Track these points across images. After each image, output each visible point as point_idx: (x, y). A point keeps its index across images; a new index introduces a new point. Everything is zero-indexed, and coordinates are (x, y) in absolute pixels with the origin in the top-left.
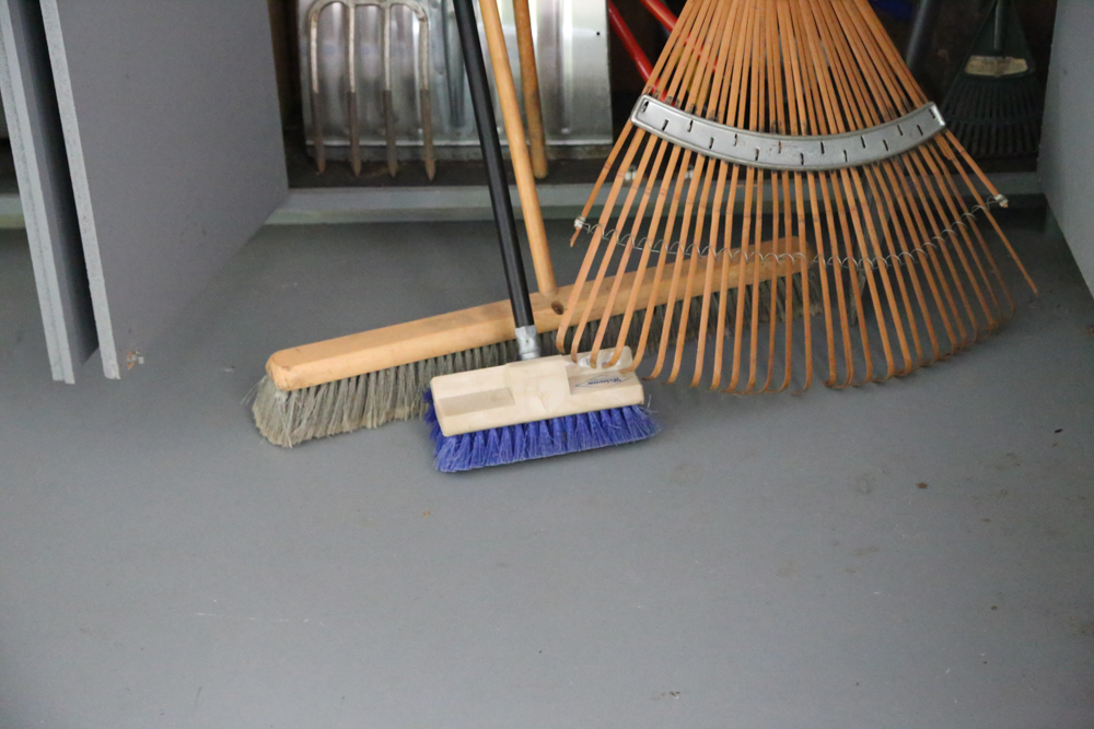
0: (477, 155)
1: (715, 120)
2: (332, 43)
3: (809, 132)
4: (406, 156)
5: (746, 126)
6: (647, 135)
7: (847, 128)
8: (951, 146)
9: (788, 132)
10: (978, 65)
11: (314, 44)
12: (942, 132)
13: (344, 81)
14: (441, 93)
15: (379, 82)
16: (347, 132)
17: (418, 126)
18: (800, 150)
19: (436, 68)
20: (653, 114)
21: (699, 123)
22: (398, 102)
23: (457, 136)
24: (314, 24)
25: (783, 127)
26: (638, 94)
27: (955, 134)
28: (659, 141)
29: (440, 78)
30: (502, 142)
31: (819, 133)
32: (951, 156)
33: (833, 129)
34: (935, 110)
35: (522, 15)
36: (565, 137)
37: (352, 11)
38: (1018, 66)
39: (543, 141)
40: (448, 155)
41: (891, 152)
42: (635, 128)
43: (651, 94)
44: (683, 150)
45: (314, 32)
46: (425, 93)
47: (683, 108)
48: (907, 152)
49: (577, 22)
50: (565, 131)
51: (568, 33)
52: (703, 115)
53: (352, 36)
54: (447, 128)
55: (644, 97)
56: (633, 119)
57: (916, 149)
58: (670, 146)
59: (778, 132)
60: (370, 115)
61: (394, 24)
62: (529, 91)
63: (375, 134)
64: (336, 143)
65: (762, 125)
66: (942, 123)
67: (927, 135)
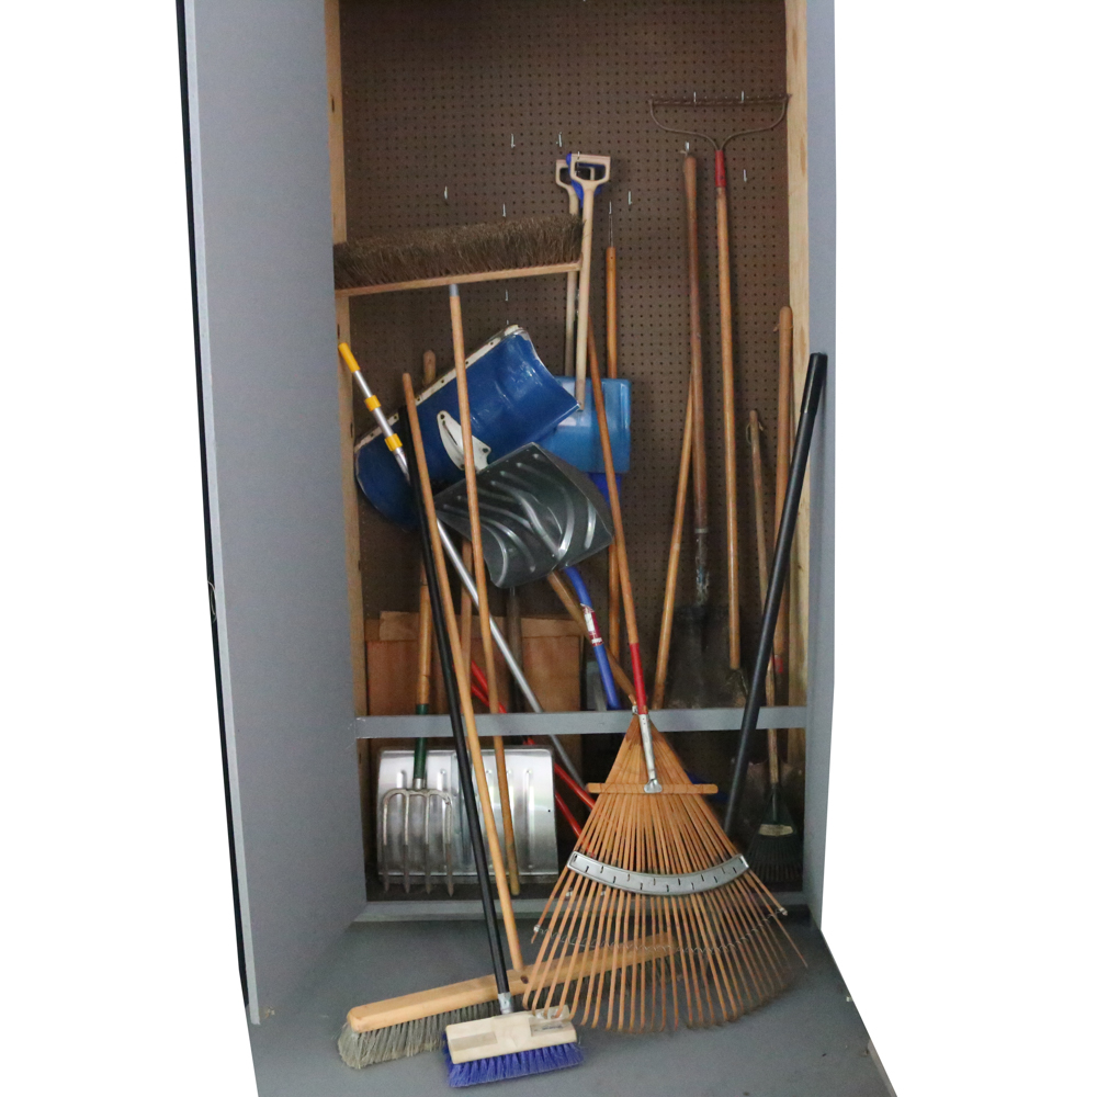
0: (476, 881)
1: (616, 865)
2: (396, 814)
3: (671, 872)
4: (436, 881)
5: (635, 869)
6: (577, 875)
7: (693, 870)
8: (753, 878)
9: (659, 873)
10: (766, 830)
11: (385, 817)
12: (747, 871)
13: (401, 837)
14: (458, 846)
15: (422, 838)
16: (402, 867)
17: (444, 863)
18: (667, 883)
19: (455, 830)
20: (580, 863)
21: (607, 868)
22: (432, 849)
23: (466, 870)
24: (386, 806)
25: (656, 870)
26: (571, 851)
27: (755, 872)
28: (584, 878)
29: (457, 836)
30: (490, 874)
31: (677, 872)
32: (753, 885)
33: (685, 870)
34: (742, 858)
35: (505, 801)
36: (530, 870)
37: (408, 799)
38: (788, 830)
39: (517, 873)
40: (461, 881)
41: (719, 883)
42: (569, 871)
43: (578, 851)
44: (598, 884)
45: (385, 811)
46: (448, 845)
47: (597, 859)
48: (728, 884)
49: (537, 801)
50: (530, 866)
51: (532, 808)
52: (609, 863)
53: (407, 812)
54: (460, 864)
55: (575, 853)
56: (568, 866)
57: (733, 881)
58: (590, 882)
59: (653, 872)
60: (417, 857)
61: (432, 804)
62: (509, 844)
63: (420, 869)
64: (395, 874)
65: (644, 868)
66: (747, 866)
67: (739, 873)
